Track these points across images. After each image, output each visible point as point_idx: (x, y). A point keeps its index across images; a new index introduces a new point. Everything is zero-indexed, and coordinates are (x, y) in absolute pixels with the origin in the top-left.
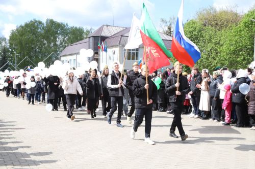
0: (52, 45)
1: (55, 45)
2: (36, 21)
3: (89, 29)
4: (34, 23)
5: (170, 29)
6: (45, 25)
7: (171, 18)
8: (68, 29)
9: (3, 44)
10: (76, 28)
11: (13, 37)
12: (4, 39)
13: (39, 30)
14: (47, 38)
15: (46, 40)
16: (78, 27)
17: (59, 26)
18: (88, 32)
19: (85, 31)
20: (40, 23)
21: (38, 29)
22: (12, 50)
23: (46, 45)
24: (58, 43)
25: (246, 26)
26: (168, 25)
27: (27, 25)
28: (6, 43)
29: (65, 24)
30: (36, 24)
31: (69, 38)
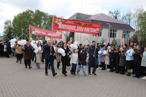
0: (38, 26)
2: (30, 11)
4: (28, 12)
6: (35, 13)
9: (9, 24)
10: (53, 15)
11: (15, 20)
12: (10, 22)
15: (35, 23)
17: (42, 14)
20: (32, 12)
21: (31, 16)
22: (14, 28)
24: (42, 25)
27: (24, 13)
28: (11, 23)
30: (29, 13)
31: (49, 22)
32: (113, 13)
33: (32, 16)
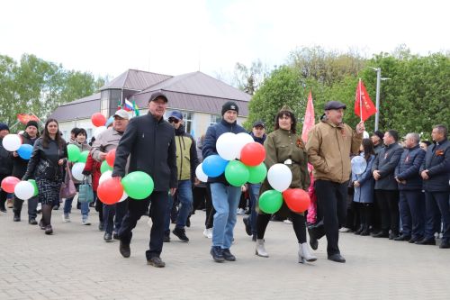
0: (30, 103)
1: (37, 103)
3: (103, 77)
5: (251, 81)
6: (19, 65)
7: (254, 64)
8: (63, 75)
10: (78, 73)
13: (7, 73)
14: (22, 90)
15: (19, 93)
16: (82, 73)
17: (46, 67)
18: (102, 81)
19: (95, 81)
20: (9, 60)
21: (4, 72)
23: (18, 103)
24: (43, 100)
25: (368, 79)
26: (250, 75)
29: (58, 65)
31: (65, 92)
32: (249, 67)
33: (9, 72)
